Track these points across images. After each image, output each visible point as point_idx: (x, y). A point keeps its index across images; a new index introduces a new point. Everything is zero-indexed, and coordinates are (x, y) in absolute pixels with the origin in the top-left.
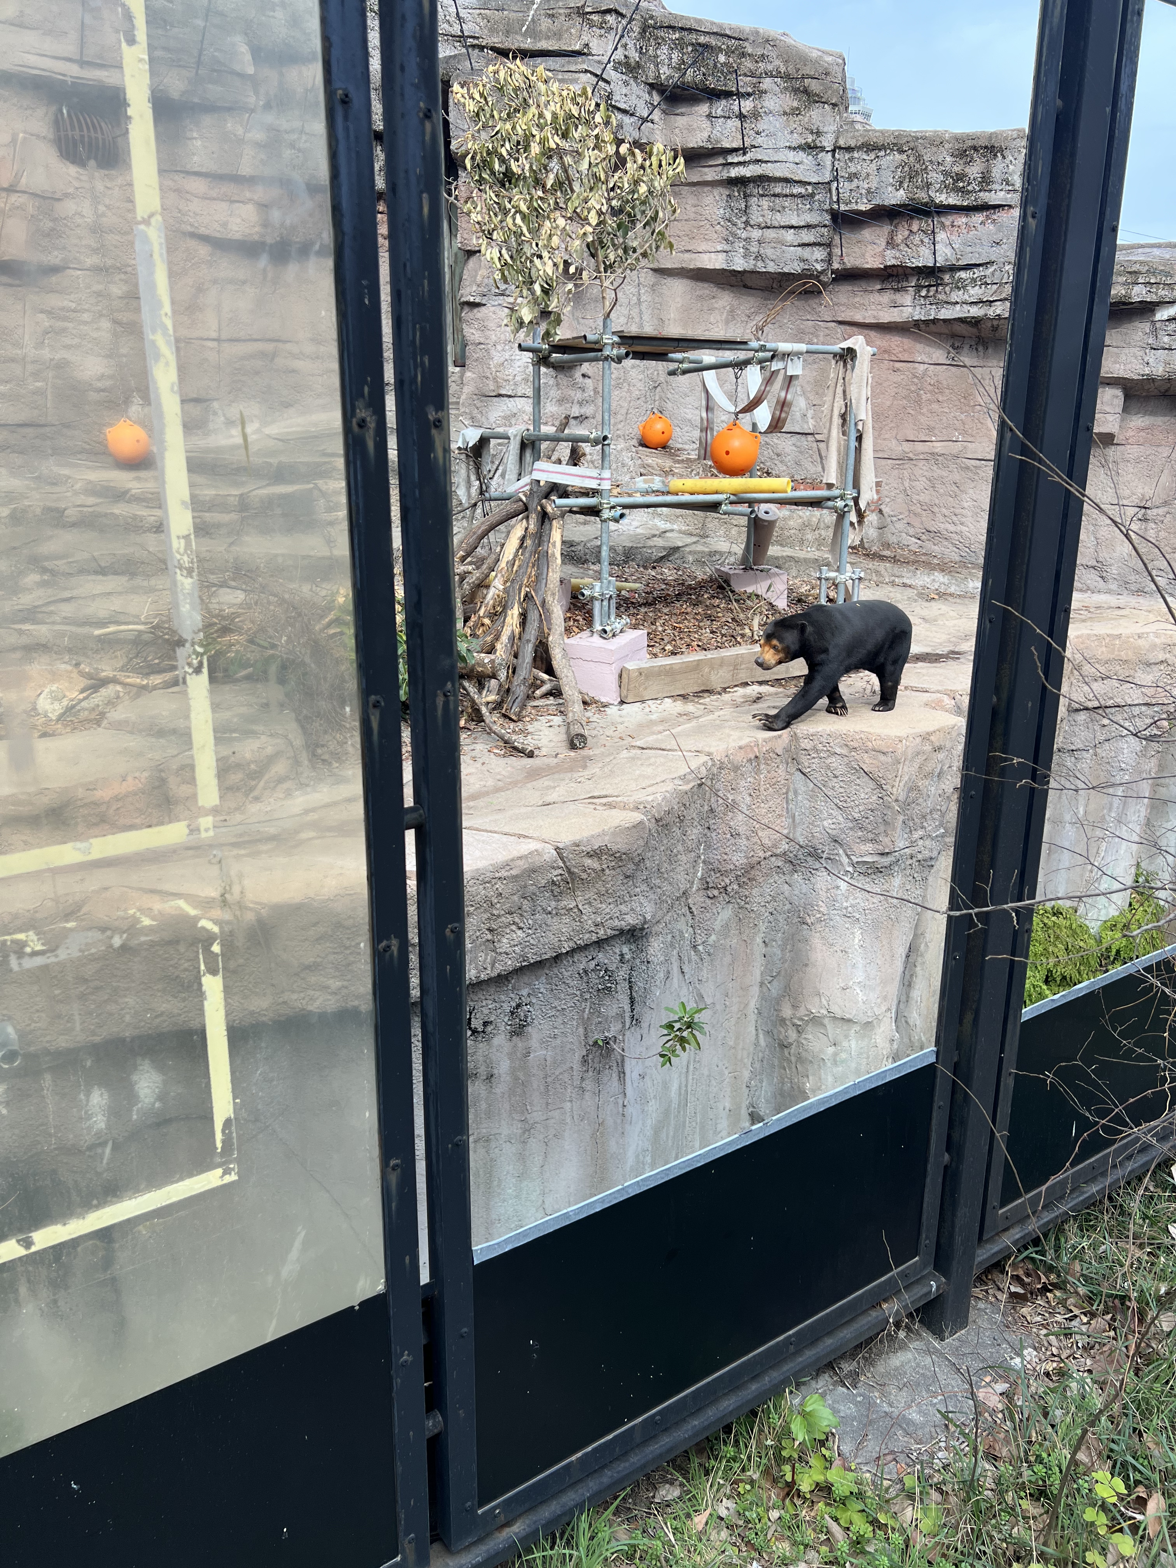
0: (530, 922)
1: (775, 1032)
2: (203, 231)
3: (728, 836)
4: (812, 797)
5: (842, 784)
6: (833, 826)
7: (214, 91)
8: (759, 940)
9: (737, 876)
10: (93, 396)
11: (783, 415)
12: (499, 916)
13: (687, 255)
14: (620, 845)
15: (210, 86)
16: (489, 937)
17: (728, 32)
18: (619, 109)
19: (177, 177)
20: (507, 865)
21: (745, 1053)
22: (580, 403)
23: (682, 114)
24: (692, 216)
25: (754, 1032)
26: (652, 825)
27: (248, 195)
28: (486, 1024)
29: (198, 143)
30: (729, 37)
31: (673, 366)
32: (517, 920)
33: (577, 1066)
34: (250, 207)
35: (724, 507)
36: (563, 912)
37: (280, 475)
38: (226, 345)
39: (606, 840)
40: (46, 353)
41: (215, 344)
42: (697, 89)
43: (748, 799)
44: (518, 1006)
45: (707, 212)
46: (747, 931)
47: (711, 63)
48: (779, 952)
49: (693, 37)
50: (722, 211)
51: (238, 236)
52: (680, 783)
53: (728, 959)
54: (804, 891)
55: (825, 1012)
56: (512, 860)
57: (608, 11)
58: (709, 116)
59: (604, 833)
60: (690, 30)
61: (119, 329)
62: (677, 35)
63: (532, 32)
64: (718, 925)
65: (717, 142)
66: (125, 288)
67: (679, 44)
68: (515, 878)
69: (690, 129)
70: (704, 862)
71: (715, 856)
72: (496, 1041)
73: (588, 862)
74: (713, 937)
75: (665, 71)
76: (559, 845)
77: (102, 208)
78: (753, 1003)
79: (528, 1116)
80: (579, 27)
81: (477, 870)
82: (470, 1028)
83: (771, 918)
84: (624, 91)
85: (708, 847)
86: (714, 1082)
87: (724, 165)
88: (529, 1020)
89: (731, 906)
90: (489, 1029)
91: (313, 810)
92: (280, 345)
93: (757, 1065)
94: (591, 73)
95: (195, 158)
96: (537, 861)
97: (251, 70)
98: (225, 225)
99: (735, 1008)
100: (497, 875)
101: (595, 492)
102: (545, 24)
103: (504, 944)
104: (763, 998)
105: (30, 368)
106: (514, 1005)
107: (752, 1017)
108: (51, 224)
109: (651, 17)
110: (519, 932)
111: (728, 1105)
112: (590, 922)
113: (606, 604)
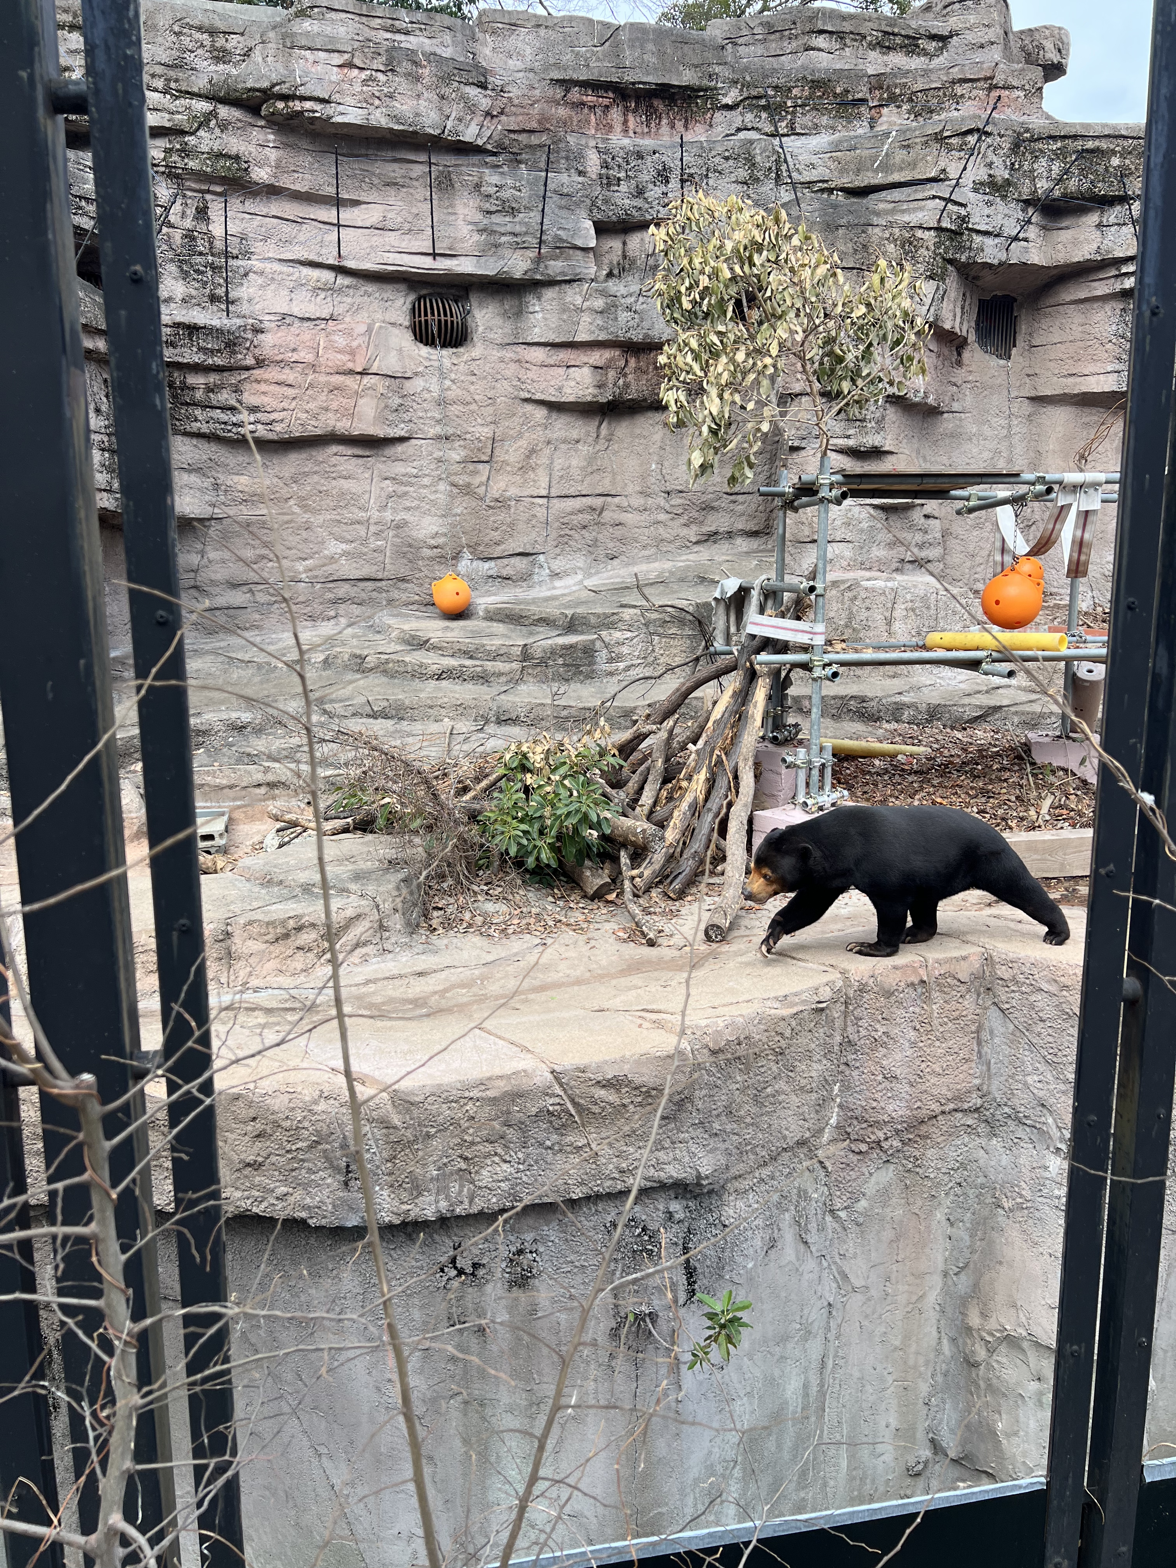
0: (520, 1155)
1: (960, 1341)
2: (538, 396)
3: (880, 1078)
4: (1013, 1042)
5: (1050, 1031)
6: (1039, 1085)
7: (556, 267)
8: (939, 1215)
9: (897, 1132)
10: (427, 552)
11: (1083, 558)
12: (473, 1143)
13: (1071, 380)
14: (646, 1077)
15: (552, 263)
16: (463, 1165)
17: (1124, 133)
18: (978, 232)
19: (520, 349)
20: (481, 1084)
21: (921, 1360)
22: (921, 546)
23: (1067, 228)
24: (1079, 336)
25: (935, 1334)
26: (704, 1057)
27: (586, 359)
28: (476, 1266)
29: (539, 316)
30: (1125, 137)
31: (959, 504)
32: (499, 1151)
33: (602, 1339)
34: (586, 370)
35: (984, 666)
36: (568, 1149)
37: (572, 625)
38: (555, 501)
39: (626, 1069)
40: (388, 515)
41: (545, 501)
42: (1084, 199)
43: (912, 1034)
44: (520, 1252)
45: (1096, 330)
46: (919, 1203)
47: (1101, 169)
48: (967, 1238)
49: (1079, 144)
50: (1114, 327)
51: (571, 399)
52: (777, 1005)
53: (888, 1234)
54: (1004, 1163)
55: (1024, 1334)
56: (490, 1079)
57: (970, 132)
58: (1099, 226)
59: (623, 1060)
60: (1075, 137)
61: (455, 491)
62: (1059, 144)
63: (885, 167)
64: (871, 1188)
65: (1108, 252)
66: (463, 453)
67: (1061, 154)
68: (494, 1101)
69: (1075, 243)
70: (840, 1106)
71: (858, 1101)
72: (489, 1288)
73: (601, 1093)
74: (863, 1203)
75: (1043, 185)
76: (556, 1068)
77: (448, 383)
78: (933, 1297)
79: (535, 1387)
80: (936, 153)
81: (439, 1085)
82: (456, 1268)
83: (958, 1190)
84: (987, 211)
85: (846, 1087)
86: (869, 1389)
87: (1116, 276)
88: (534, 1271)
89: (892, 1167)
90: (481, 1272)
91: (374, 981)
92: (609, 499)
93: (940, 1378)
94: (940, 198)
95: (536, 330)
96: (525, 1084)
97: (593, 243)
98: (560, 389)
99: (902, 1299)
100: (467, 1094)
101: (806, 649)
102: (900, 155)
103: (485, 1177)
104: (946, 1291)
105: (373, 529)
106: (514, 1249)
107: (932, 1315)
108: (401, 401)
109: (1027, 130)
110: (505, 1166)
111: (894, 1423)
112: (611, 1166)
113: (815, 773)
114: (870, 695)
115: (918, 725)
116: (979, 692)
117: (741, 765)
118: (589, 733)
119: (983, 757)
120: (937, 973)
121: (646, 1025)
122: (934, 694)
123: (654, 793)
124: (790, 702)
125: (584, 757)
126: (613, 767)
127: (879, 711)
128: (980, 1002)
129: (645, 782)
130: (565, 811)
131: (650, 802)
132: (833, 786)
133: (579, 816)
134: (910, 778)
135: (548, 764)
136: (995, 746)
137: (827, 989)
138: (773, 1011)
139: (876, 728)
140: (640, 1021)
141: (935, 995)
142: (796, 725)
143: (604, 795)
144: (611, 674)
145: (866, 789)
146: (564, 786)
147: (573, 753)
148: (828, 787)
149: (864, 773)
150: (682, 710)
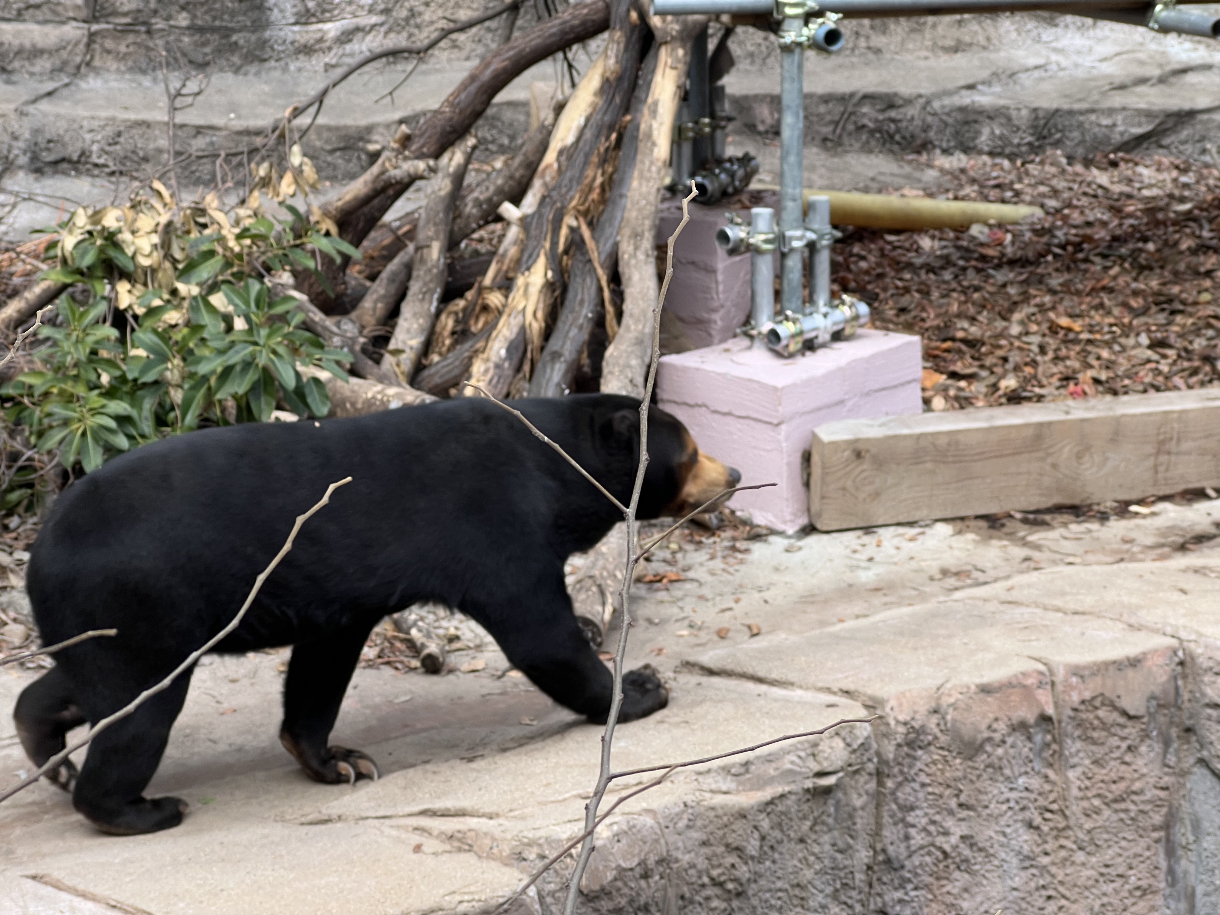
26: (568, 909)
43: (1025, 839)
113: (794, 264)
114: (905, 90)
115: (1012, 157)
116: (1143, 81)
117: (626, 249)
118: (265, 183)
119: (1158, 224)
120: (1075, 698)
121: (431, 845)
122: (1046, 86)
123: (423, 322)
124: (727, 108)
125: (255, 238)
126: (327, 259)
127: (926, 128)
128: (1172, 759)
129: (402, 296)
130: (216, 365)
131: (416, 342)
132: (833, 295)
133: (252, 377)
134: (1001, 276)
135: (168, 256)
136: (1182, 200)
137: (838, 743)
138: (719, 800)
139: (920, 167)
140: (416, 838)
141: (1073, 746)
142: (746, 160)
143: (307, 326)
144: (307, 50)
145: (905, 301)
146: (212, 309)
147: (230, 233)
148: (822, 298)
149: (899, 266)
150: (482, 130)
